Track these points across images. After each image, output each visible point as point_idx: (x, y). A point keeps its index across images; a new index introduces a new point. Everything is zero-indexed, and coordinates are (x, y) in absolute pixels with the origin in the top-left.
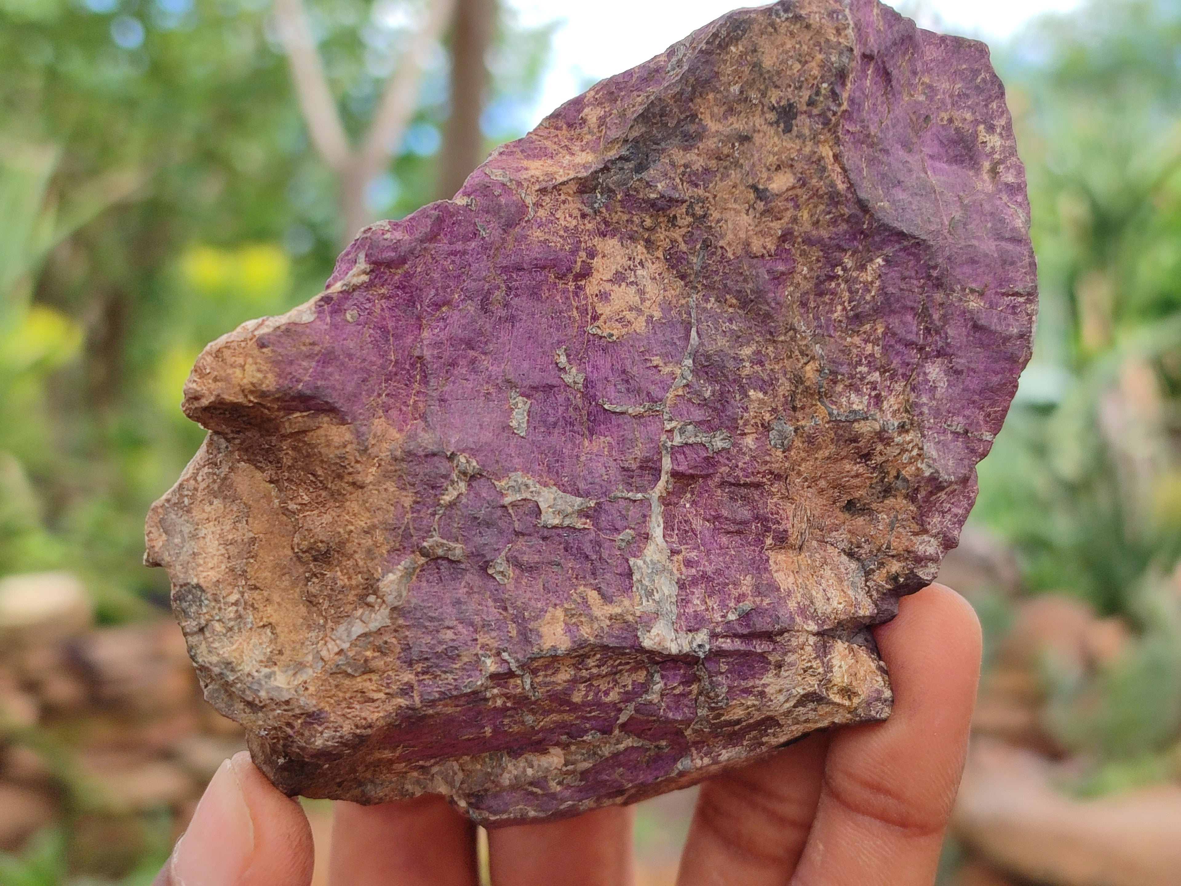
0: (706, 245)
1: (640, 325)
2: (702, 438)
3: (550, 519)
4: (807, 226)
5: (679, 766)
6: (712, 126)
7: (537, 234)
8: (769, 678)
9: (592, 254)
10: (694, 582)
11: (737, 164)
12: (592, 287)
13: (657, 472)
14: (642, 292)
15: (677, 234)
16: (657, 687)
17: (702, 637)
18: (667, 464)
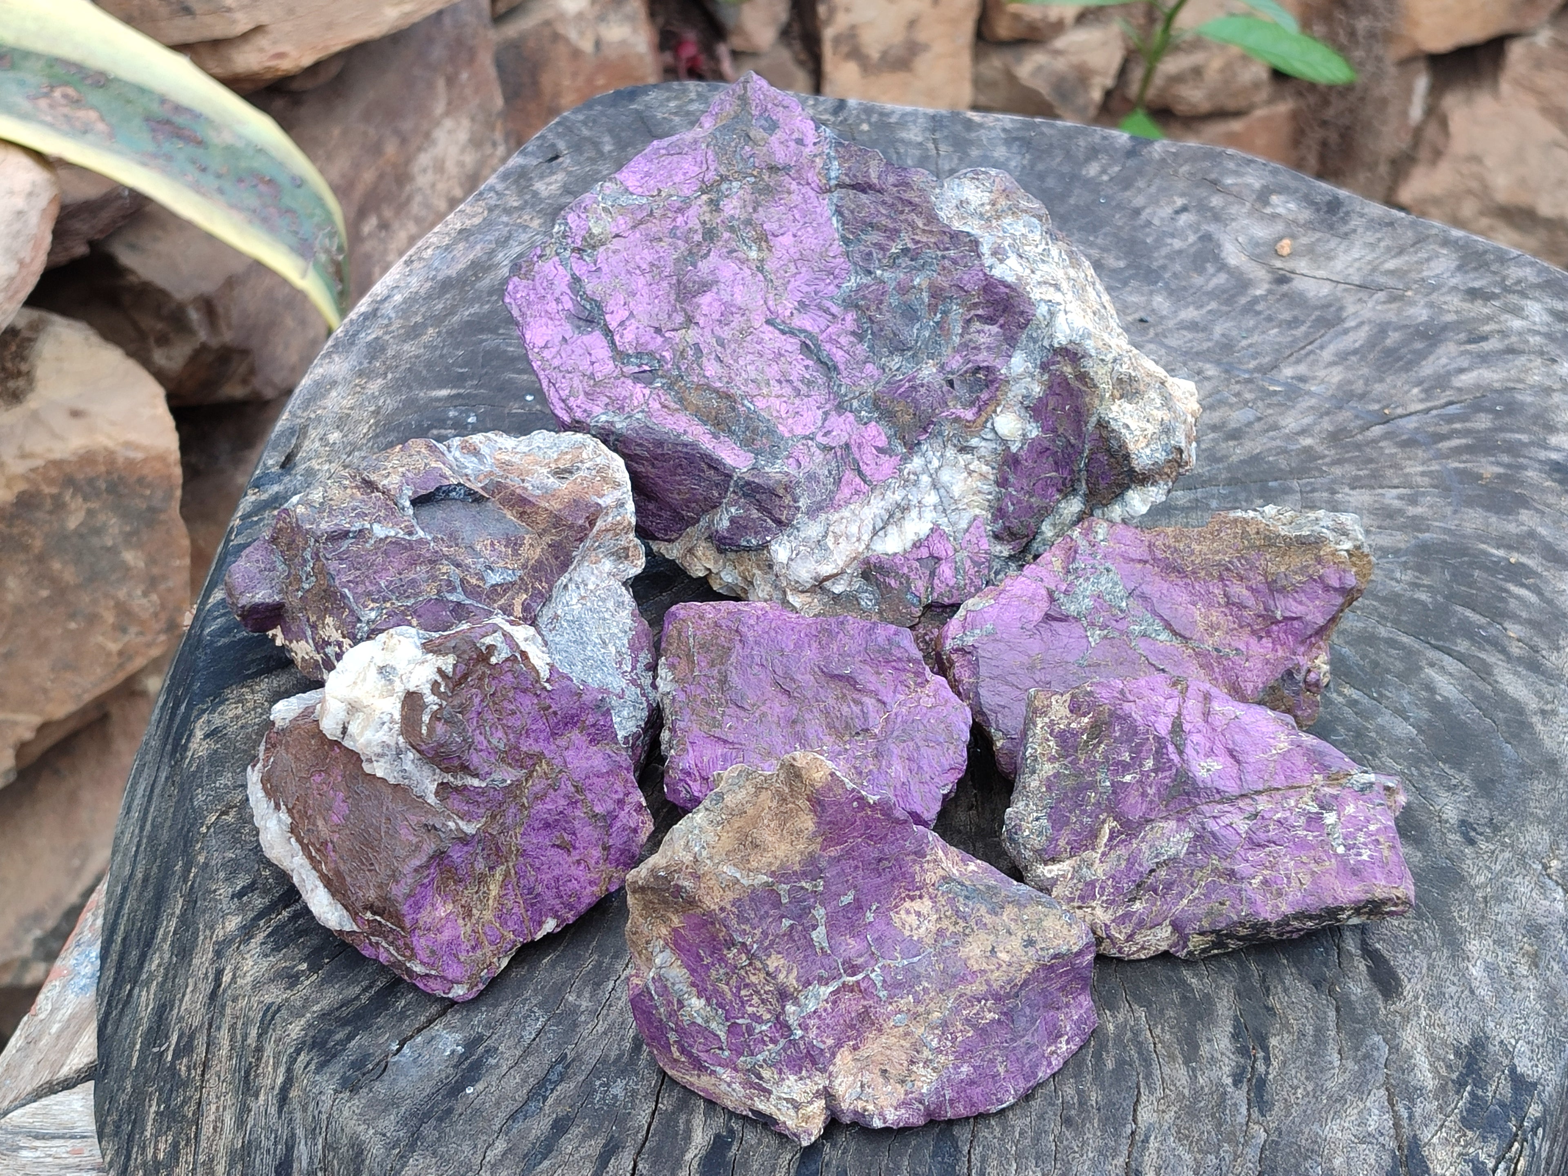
0: (957, 943)
1: (907, 933)
2: (879, 985)
3: (814, 935)
4: (993, 978)
5: (718, 1069)
6: (1005, 917)
7: (918, 868)
8: (793, 1078)
9: (921, 897)
10: (819, 1017)
11: (997, 936)
12: (908, 904)
13: (854, 974)
14: (919, 927)
15: (951, 928)
16: (764, 1028)
17: (799, 1033)
18: (860, 977)
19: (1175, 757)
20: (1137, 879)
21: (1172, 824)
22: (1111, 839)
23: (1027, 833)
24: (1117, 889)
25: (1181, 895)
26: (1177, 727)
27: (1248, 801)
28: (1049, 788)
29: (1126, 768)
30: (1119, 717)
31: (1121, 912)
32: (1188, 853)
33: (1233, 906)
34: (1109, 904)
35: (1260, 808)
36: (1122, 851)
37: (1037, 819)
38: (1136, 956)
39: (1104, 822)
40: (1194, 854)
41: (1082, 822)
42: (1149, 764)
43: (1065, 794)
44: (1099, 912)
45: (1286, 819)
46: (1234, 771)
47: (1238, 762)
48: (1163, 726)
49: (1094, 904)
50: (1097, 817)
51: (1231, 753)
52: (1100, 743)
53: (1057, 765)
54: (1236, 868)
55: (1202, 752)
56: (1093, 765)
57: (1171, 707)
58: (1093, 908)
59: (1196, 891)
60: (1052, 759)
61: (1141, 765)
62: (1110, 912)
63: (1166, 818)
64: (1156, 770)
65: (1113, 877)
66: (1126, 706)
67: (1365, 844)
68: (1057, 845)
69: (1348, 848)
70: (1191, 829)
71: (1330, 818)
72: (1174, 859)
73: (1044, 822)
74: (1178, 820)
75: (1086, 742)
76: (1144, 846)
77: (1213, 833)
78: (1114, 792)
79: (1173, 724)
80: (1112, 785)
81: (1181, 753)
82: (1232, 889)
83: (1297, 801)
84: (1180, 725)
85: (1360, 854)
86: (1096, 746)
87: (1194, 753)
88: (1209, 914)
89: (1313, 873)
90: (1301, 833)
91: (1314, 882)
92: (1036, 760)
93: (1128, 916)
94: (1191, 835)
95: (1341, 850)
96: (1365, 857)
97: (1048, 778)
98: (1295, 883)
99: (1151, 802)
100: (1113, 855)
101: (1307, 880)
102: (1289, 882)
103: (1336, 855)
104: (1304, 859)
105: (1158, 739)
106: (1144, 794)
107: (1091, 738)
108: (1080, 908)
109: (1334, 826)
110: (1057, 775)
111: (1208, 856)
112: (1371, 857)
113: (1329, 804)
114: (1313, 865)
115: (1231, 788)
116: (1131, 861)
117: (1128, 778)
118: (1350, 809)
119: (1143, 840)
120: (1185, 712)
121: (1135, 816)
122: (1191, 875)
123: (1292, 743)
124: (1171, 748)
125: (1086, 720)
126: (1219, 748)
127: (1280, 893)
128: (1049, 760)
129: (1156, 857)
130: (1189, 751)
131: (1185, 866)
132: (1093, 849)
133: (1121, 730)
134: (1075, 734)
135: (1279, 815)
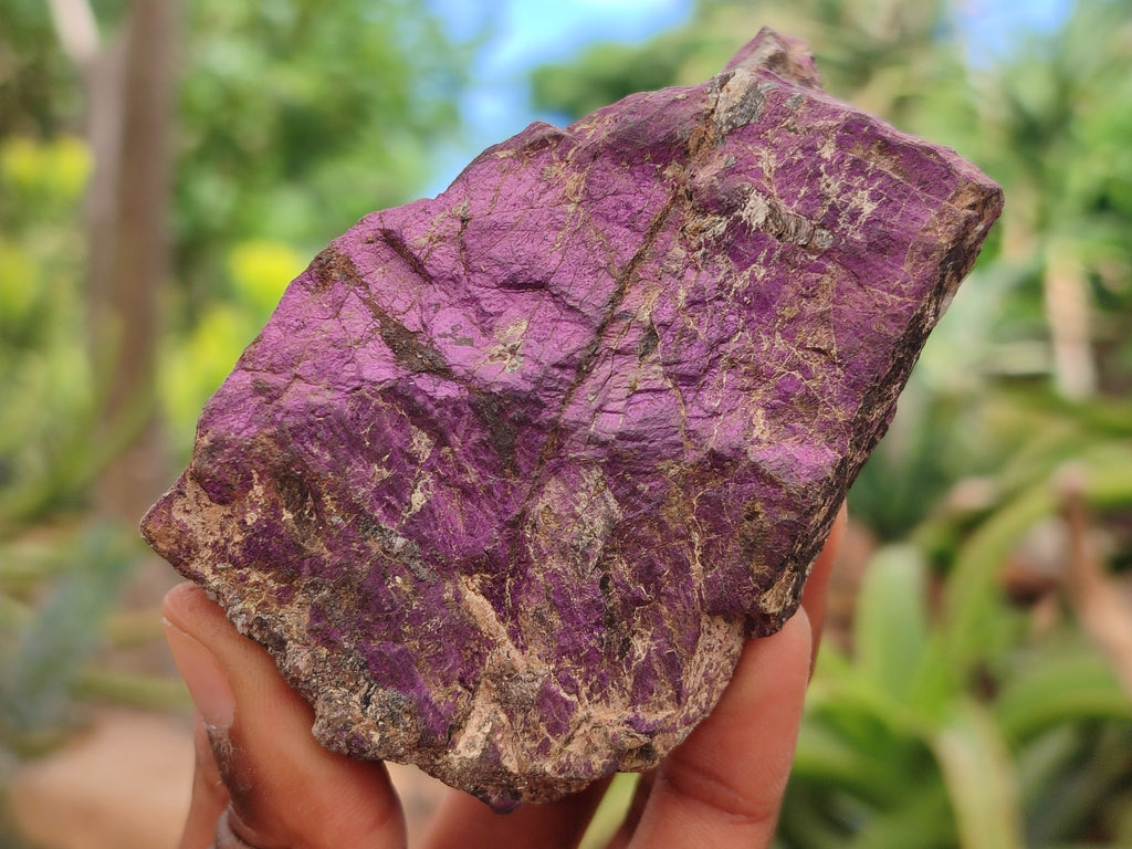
19: (446, 390)
20: (596, 616)
21: (554, 488)
22: (497, 603)
23: (376, 738)
24: (587, 660)
25: (681, 567)
26: (400, 341)
27: (616, 328)
28: (329, 642)
29: (394, 491)
30: (296, 432)
31: (629, 681)
32: (622, 501)
33: (769, 503)
34: (600, 691)
35: (645, 317)
36: (531, 604)
37: (366, 701)
38: (715, 697)
39: (458, 597)
40: (634, 492)
41: (430, 636)
42: (422, 443)
43: (363, 625)
44: (600, 713)
45: (698, 289)
46: (547, 309)
47: (540, 286)
48: (377, 366)
49: (581, 713)
50: (443, 604)
51: (514, 285)
52: (318, 497)
53: (300, 598)
54: (711, 444)
55: (476, 333)
56: (348, 542)
57: (358, 320)
58: (587, 719)
59: (696, 537)
60: (284, 597)
61: (413, 460)
62: (615, 694)
63: (538, 489)
64: (441, 440)
65: (562, 651)
66: (288, 400)
67: (846, 189)
68: (434, 707)
69: (829, 223)
70: (588, 464)
71: (756, 211)
72: (616, 531)
73: (380, 694)
74: (555, 471)
75: (299, 520)
76: (554, 563)
77: (622, 436)
78: (422, 542)
79: (389, 342)
80: (407, 534)
81: (445, 373)
82: (741, 481)
83: (684, 242)
84: (401, 330)
85: (854, 215)
86: (318, 509)
87: (465, 350)
88: (750, 549)
89: (822, 318)
90: (739, 283)
91: (839, 330)
92: (262, 624)
93: (643, 677)
94: (597, 473)
95: (824, 239)
96: (868, 208)
97: (311, 631)
98: (815, 363)
99: (489, 491)
100: (527, 623)
101: (823, 337)
102: (805, 370)
103: (826, 255)
104: (788, 313)
105: (391, 393)
106: (467, 492)
107: (296, 506)
108: (568, 742)
109: (773, 212)
110: (318, 613)
111: (658, 474)
112: (874, 197)
113: (732, 193)
114: (810, 308)
115: (571, 339)
116: (561, 603)
117: (418, 499)
118: (768, 161)
119: (542, 557)
120: (385, 302)
121: (491, 538)
122: (662, 526)
123: (580, 165)
124: (425, 383)
125: (258, 490)
126: (491, 299)
127: (811, 401)
128: (280, 602)
129: (586, 558)
130: (456, 356)
131: (639, 524)
132: (491, 645)
133: (323, 446)
134: (270, 528)
135: (682, 294)
